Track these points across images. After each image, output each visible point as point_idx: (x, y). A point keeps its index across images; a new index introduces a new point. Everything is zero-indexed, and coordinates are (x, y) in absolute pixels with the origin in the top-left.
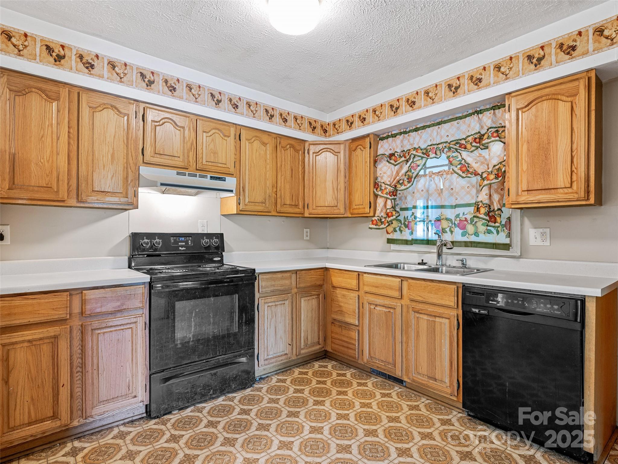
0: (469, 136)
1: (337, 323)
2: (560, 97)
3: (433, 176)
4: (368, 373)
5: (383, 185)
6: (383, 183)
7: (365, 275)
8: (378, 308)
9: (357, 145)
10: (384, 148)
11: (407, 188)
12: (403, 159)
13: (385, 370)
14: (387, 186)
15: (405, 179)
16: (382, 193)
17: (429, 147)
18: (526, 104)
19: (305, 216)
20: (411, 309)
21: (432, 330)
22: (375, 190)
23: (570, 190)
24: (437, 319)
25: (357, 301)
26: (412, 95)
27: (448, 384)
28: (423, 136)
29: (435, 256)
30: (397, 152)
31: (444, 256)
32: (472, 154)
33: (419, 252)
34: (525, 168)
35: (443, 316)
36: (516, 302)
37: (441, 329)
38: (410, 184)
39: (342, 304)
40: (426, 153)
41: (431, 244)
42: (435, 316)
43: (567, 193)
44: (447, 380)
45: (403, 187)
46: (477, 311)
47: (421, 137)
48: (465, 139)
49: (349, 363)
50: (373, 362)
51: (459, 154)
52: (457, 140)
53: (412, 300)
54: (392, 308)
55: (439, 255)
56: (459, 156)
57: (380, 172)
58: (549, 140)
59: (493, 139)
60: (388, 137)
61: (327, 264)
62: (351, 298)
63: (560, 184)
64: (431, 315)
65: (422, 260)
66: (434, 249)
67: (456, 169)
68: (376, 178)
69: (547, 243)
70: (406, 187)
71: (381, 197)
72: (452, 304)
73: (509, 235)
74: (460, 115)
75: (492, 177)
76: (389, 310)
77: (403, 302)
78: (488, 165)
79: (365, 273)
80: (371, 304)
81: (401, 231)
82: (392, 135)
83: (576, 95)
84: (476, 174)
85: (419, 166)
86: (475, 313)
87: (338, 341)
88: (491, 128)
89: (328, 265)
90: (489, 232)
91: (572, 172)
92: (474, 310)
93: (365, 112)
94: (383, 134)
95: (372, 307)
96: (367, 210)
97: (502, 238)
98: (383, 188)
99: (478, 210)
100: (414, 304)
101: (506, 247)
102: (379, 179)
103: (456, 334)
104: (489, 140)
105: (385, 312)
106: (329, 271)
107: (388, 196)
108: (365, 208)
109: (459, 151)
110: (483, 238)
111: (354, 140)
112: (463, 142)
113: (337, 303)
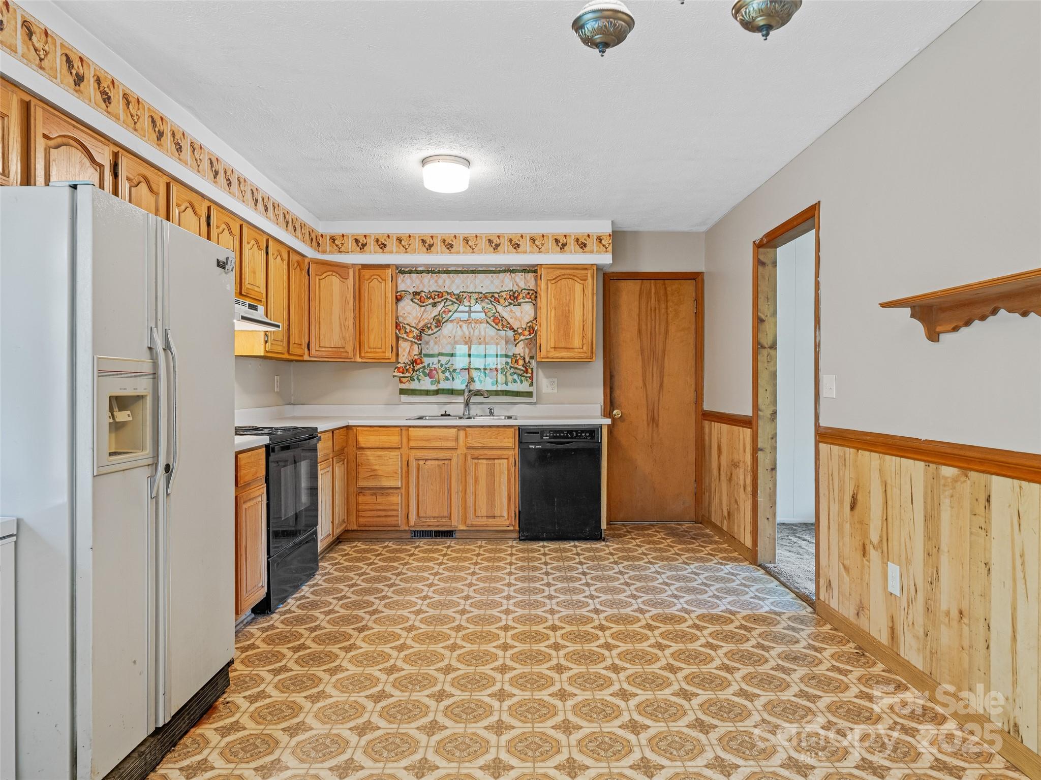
0: (503, 291)
1: (368, 492)
2: (576, 278)
3: (461, 323)
4: (410, 540)
5: (407, 327)
6: (407, 324)
7: (410, 429)
8: (429, 462)
9: (372, 274)
10: (407, 283)
11: (434, 333)
12: (431, 301)
13: (438, 526)
14: (413, 329)
15: (434, 323)
16: (407, 336)
17: (461, 294)
18: (554, 277)
19: (305, 359)
20: (469, 457)
21: (491, 474)
22: (398, 332)
23: (582, 351)
24: (496, 461)
25: (400, 460)
26: (449, 237)
27: (506, 518)
28: (456, 281)
29: (462, 406)
30: (425, 292)
31: (471, 406)
32: (505, 309)
33: (437, 403)
34: (553, 329)
35: (503, 457)
36: (562, 435)
37: (500, 469)
38: (438, 329)
39: (377, 467)
40: (459, 299)
41: (456, 394)
42: (494, 459)
43: (580, 353)
44: (505, 514)
45: (430, 332)
46: (533, 447)
47: (453, 282)
48: (498, 293)
49: (379, 537)
50: (423, 522)
51: (493, 307)
52: (493, 293)
53: (468, 448)
54: (446, 459)
55: (467, 404)
56: (494, 309)
57: (403, 312)
58: (569, 310)
59: (527, 300)
60: (410, 272)
61: (349, 421)
62: (391, 457)
63: (576, 345)
64: (490, 459)
65: (446, 412)
66: (461, 399)
67: (489, 320)
68: (397, 318)
69: (555, 391)
70: (432, 332)
71: (405, 340)
72: (510, 445)
73: (531, 385)
74: (494, 269)
75: (527, 333)
76: (443, 462)
77: (459, 452)
78: (521, 322)
79: (410, 427)
80: (418, 460)
81: (419, 380)
82: (416, 270)
83: (586, 280)
84: (512, 329)
85: (450, 311)
86: (532, 449)
87: (369, 512)
88: (524, 289)
89: (352, 423)
90: (515, 381)
91: (583, 336)
92: (531, 446)
93: (385, 237)
94: (407, 268)
95: (421, 462)
96: (388, 354)
97: (524, 387)
98: (408, 331)
99: (517, 362)
100: (472, 451)
101: (529, 394)
102: (401, 319)
103: (513, 471)
104: (524, 301)
105: (439, 465)
106: (352, 429)
107: (416, 341)
108: (385, 352)
109: (493, 303)
110: (512, 387)
111: (365, 267)
112: (496, 295)
113: (369, 467)
